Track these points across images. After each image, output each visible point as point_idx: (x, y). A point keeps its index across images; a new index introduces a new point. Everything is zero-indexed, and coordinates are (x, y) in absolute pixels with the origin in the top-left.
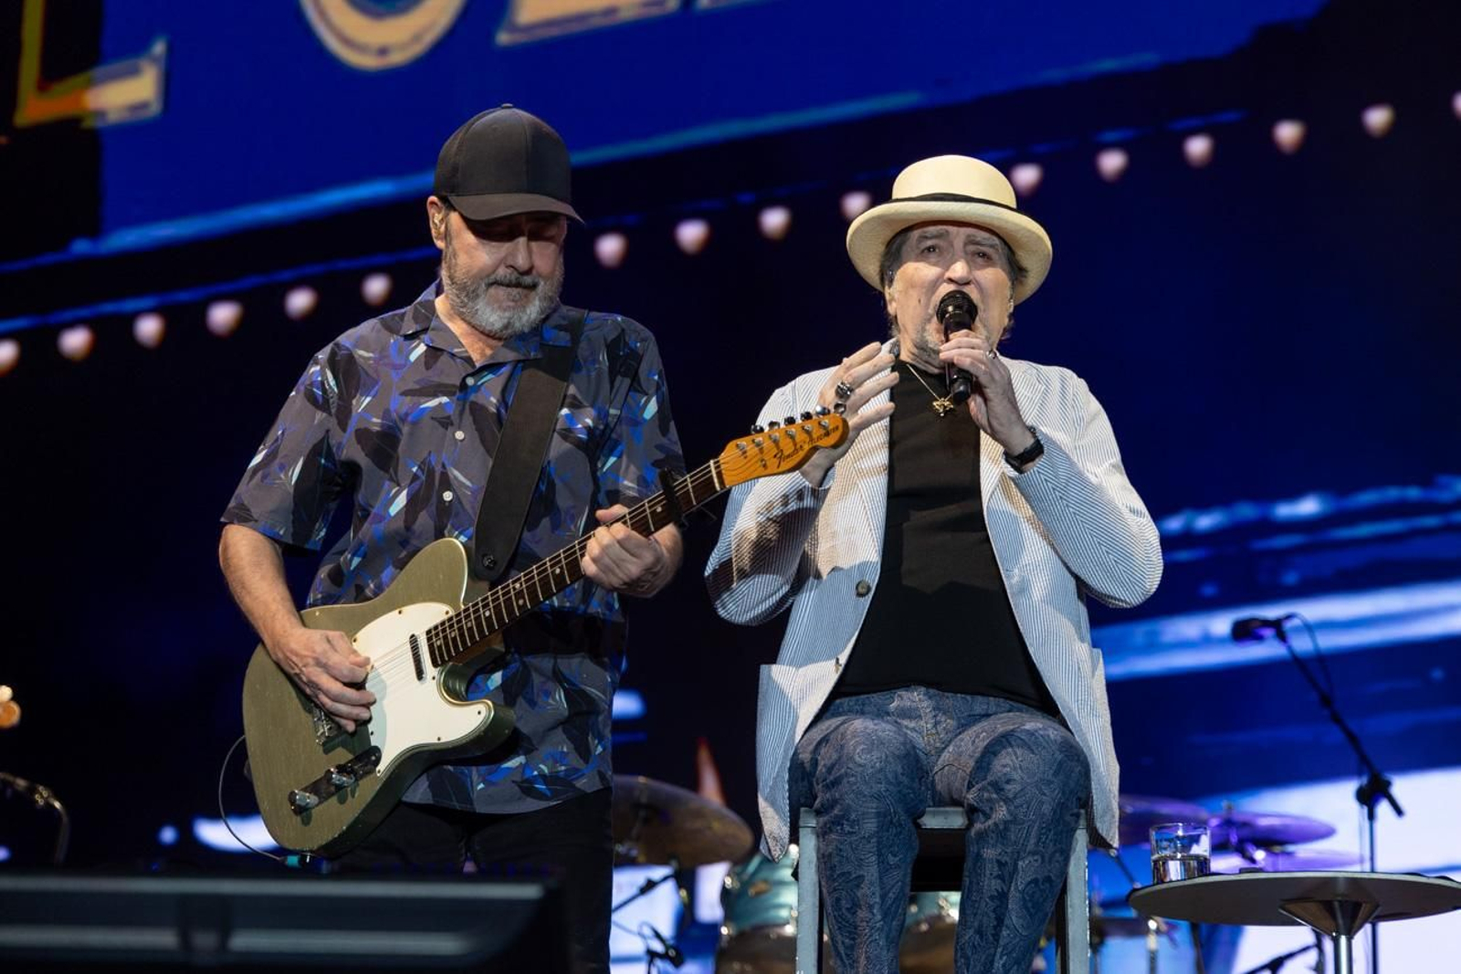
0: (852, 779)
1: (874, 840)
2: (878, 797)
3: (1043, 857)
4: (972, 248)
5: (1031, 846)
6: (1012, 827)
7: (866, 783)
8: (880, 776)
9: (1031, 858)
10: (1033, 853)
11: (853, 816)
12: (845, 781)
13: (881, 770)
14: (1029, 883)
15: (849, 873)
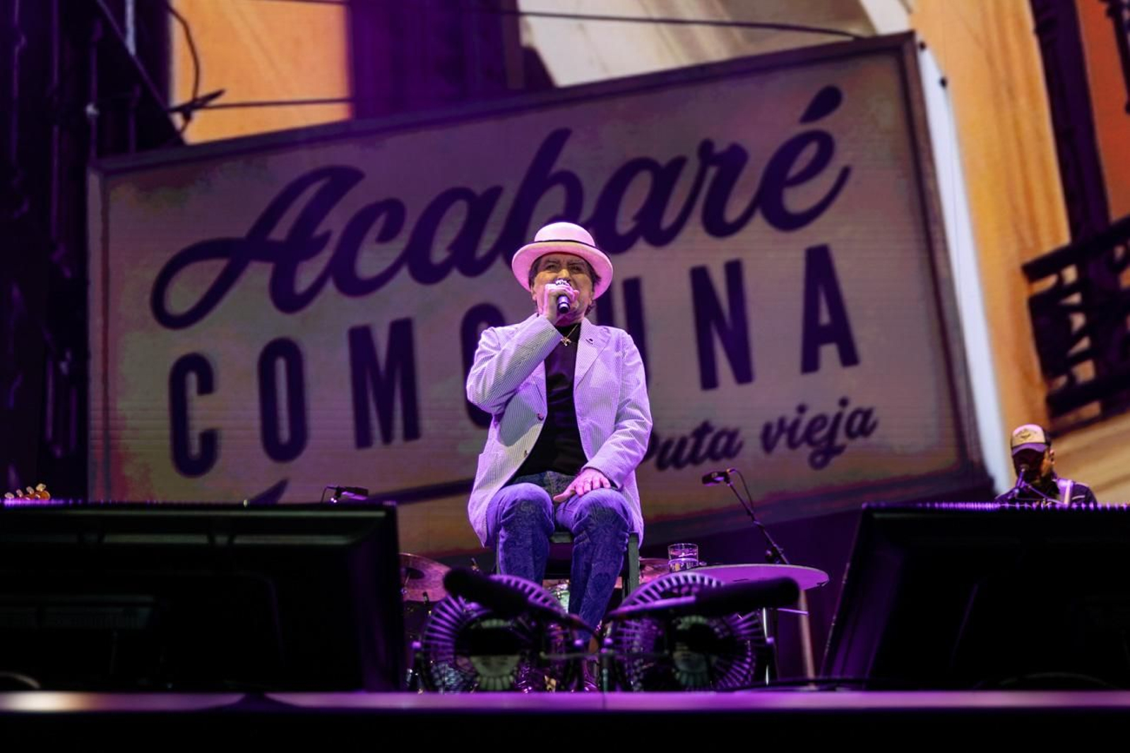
0: (520, 519)
1: (531, 549)
2: (532, 527)
3: (604, 563)
4: (570, 266)
5: (598, 557)
6: (590, 546)
7: (527, 521)
8: (533, 517)
9: (599, 563)
10: (600, 560)
11: (521, 537)
12: (516, 520)
13: (534, 514)
14: (597, 576)
15: (520, 566)
